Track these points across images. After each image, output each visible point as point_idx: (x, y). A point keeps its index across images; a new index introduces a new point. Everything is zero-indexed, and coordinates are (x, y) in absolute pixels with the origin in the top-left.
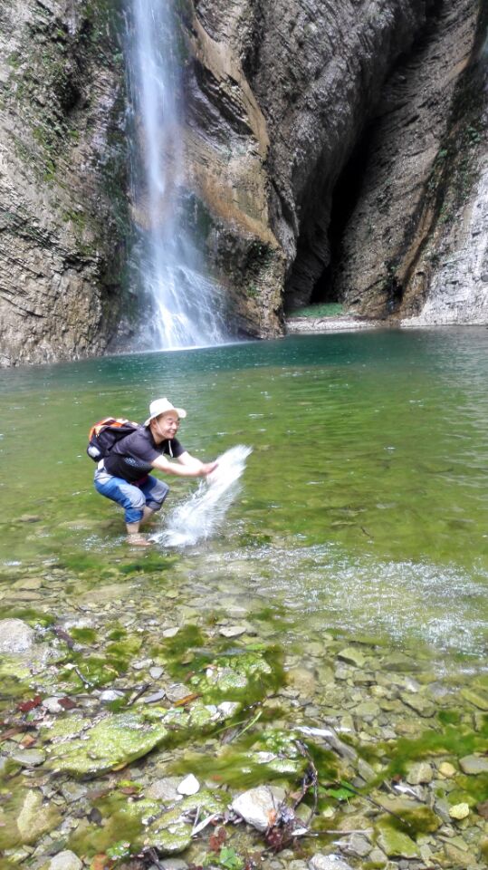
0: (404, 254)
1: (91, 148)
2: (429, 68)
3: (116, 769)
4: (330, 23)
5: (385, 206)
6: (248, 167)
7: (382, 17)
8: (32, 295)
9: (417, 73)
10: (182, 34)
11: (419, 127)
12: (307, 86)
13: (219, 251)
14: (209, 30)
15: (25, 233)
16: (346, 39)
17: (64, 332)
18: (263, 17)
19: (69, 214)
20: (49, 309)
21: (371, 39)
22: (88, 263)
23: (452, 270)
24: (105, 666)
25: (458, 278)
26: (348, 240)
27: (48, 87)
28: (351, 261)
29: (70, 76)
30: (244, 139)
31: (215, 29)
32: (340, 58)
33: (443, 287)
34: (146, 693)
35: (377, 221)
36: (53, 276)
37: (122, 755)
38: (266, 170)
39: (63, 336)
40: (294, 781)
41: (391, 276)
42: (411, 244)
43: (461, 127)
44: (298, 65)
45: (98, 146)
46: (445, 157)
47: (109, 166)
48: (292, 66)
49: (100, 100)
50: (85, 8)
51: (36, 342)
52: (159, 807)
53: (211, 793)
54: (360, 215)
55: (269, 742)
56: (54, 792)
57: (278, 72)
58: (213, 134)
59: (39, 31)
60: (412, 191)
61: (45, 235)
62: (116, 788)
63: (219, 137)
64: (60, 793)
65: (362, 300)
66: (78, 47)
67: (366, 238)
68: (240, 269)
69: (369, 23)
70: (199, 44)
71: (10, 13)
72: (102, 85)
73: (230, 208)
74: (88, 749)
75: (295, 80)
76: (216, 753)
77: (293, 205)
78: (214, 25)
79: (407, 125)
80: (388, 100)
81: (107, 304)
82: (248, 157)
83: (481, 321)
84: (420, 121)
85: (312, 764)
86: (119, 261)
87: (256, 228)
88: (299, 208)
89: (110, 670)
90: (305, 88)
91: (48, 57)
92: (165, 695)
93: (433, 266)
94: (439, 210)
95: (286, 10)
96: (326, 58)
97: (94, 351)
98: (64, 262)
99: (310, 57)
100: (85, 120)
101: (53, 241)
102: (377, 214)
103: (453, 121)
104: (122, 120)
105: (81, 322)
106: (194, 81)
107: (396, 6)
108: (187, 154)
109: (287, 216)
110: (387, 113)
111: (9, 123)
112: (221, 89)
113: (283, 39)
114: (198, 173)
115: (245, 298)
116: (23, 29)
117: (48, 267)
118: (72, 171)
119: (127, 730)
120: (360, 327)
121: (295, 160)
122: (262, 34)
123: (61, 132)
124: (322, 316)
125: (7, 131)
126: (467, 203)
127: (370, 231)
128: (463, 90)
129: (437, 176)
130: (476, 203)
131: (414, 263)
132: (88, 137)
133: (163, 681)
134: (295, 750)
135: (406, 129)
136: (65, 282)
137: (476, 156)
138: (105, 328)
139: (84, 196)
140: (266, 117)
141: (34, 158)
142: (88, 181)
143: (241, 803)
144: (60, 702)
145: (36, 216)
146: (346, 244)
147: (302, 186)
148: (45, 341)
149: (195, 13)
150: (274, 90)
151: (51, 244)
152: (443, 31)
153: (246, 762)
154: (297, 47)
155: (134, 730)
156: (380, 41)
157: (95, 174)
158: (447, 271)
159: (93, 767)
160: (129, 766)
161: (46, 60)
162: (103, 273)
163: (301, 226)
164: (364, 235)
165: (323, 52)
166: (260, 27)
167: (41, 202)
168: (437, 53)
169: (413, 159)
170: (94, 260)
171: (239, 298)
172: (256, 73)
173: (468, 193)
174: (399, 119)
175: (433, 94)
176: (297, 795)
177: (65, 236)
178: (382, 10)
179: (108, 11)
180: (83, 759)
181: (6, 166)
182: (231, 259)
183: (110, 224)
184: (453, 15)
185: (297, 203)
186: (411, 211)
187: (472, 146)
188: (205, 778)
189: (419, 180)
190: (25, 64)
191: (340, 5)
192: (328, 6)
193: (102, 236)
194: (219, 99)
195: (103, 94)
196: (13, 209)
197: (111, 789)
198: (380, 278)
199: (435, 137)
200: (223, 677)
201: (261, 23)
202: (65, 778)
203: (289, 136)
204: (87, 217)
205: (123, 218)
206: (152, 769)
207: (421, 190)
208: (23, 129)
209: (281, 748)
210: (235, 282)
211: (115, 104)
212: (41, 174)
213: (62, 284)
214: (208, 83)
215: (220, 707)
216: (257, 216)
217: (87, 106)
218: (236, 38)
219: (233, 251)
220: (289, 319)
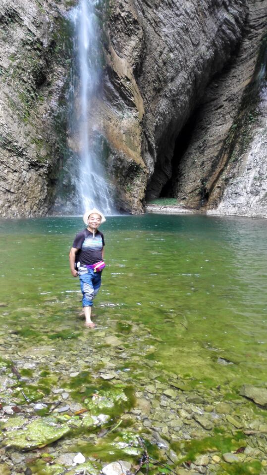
0: (211, 176)
1: (50, 106)
2: (230, 81)
3: (40, 447)
4: (181, 54)
5: (202, 150)
6: (132, 124)
7: (208, 53)
8: (10, 181)
9: (224, 83)
10: (103, 52)
11: (223, 111)
12: (166, 85)
13: (113, 166)
14: (117, 52)
15: (9, 148)
16: (188, 63)
17: (26, 202)
18: (146, 47)
19: (34, 140)
20: (19, 189)
21: (201, 64)
22: (42, 167)
23: (235, 187)
24: (38, 390)
25: (238, 191)
26: (182, 166)
27: (29, 73)
28: (183, 177)
29: (41, 68)
30: (131, 109)
31: (120, 52)
32: (185, 72)
33: (230, 195)
34: (59, 406)
35: (198, 157)
36: (22, 172)
37: (44, 440)
38: (141, 126)
39: (24, 204)
40: (136, 460)
41: (203, 187)
42: (215, 171)
43: (245, 113)
44: (162, 73)
45: (53, 106)
46: (236, 128)
47: (58, 117)
48: (159, 74)
49: (57, 82)
50: (53, 34)
51: (9, 207)
52: (63, 469)
53: (91, 463)
54: (189, 153)
55: (124, 437)
56: (6, 458)
57: (151, 77)
58: (115, 105)
59: (27, 44)
60: (217, 144)
61: (20, 150)
62: (41, 458)
63: (118, 107)
64: (10, 459)
65: (187, 198)
66: (47, 54)
67: (191, 166)
68: (124, 177)
69: (201, 56)
70: (112, 58)
71: (13, 33)
72: (58, 74)
73: (121, 144)
74: (26, 435)
75: (160, 81)
76: (95, 442)
77: (154, 145)
78: (120, 49)
79: (217, 110)
80: (208, 96)
81: (50, 189)
82: (132, 119)
83: (249, 215)
84: (224, 108)
85: (146, 451)
86: (59, 167)
87: (133, 155)
88: (157, 147)
89: (41, 393)
90: (165, 86)
91: (31, 57)
92: (69, 409)
93: (226, 184)
94: (231, 155)
95: (158, 45)
96: (177, 72)
97: (40, 214)
98: (29, 165)
99: (169, 70)
100: (47, 92)
101: (24, 153)
102: (198, 154)
103: (241, 110)
104: (67, 94)
105: (35, 197)
106: (107, 77)
107: (216, 48)
108: (101, 114)
109: (151, 151)
110: (207, 102)
111: (7, 90)
112: (121, 82)
113: (156, 60)
114: (105, 125)
115: (125, 192)
116: (19, 42)
117: (20, 167)
118: (38, 118)
119: (48, 426)
120: (185, 212)
121: (157, 122)
122: (145, 56)
123: (34, 97)
124: (166, 204)
125: (5, 93)
126: (246, 152)
127: (194, 163)
128: (247, 94)
129: (231, 137)
130: (250, 153)
131: (216, 181)
132: (48, 101)
133: (69, 400)
134: (137, 442)
135: (216, 112)
136: (29, 175)
137: (252, 129)
138: (48, 202)
139: (43, 131)
140: (143, 99)
141: (18, 109)
142: (46, 124)
143: (107, 469)
144: (12, 408)
145: (17, 139)
146: (181, 168)
147: (159, 136)
148: (14, 206)
149: (110, 42)
150: (148, 85)
151: (23, 155)
152: (239, 63)
153: (112, 448)
154: (162, 65)
155: (51, 426)
156: (206, 65)
157: (50, 121)
158: (233, 187)
159: (28, 445)
160: (47, 446)
161: (30, 59)
162: (50, 173)
163: (157, 157)
164: (191, 164)
165: (176, 69)
166: (144, 52)
167: (20, 132)
168: (235, 74)
169: (218, 127)
170: (45, 165)
171: (122, 191)
172: (140, 76)
173: (246, 147)
174: (213, 107)
175: (231, 95)
176: (137, 467)
177: (31, 151)
178: (208, 50)
179: (65, 37)
180: (23, 440)
181: (3, 112)
182: (119, 171)
183: (56, 147)
184: (244, 56)
185: (156, 144)
186: (216, 154)
187: (250, 123)
188: (89, 455)
189: (221, 138)
190: (18, 60)
191: (186, 45)
192: (180, 45)
193: (51, 153)
194: (120, 88)
195: (58, 79)
196: (4, 135)
197: (38, 458)
198: (197, 187)
199: (231, 117)
200: (101, 401)
201: (145, 51)
202: (13, 450)
203: (155, 110)
204: (44, 143)
205: (63, 145)
206: (60, 448)
207: (222, 144)
208: (14, 93)
209: (131, 441)
210: (120, 183)
211: (64, 85)
212: (21, 118)
213: (27, 176)
214: (114, 79)
215: (99, 417)
216: (135, 150)
217: (49, 84)
218: (131, 57)
219: (121, 167)
220: (148, 205)
